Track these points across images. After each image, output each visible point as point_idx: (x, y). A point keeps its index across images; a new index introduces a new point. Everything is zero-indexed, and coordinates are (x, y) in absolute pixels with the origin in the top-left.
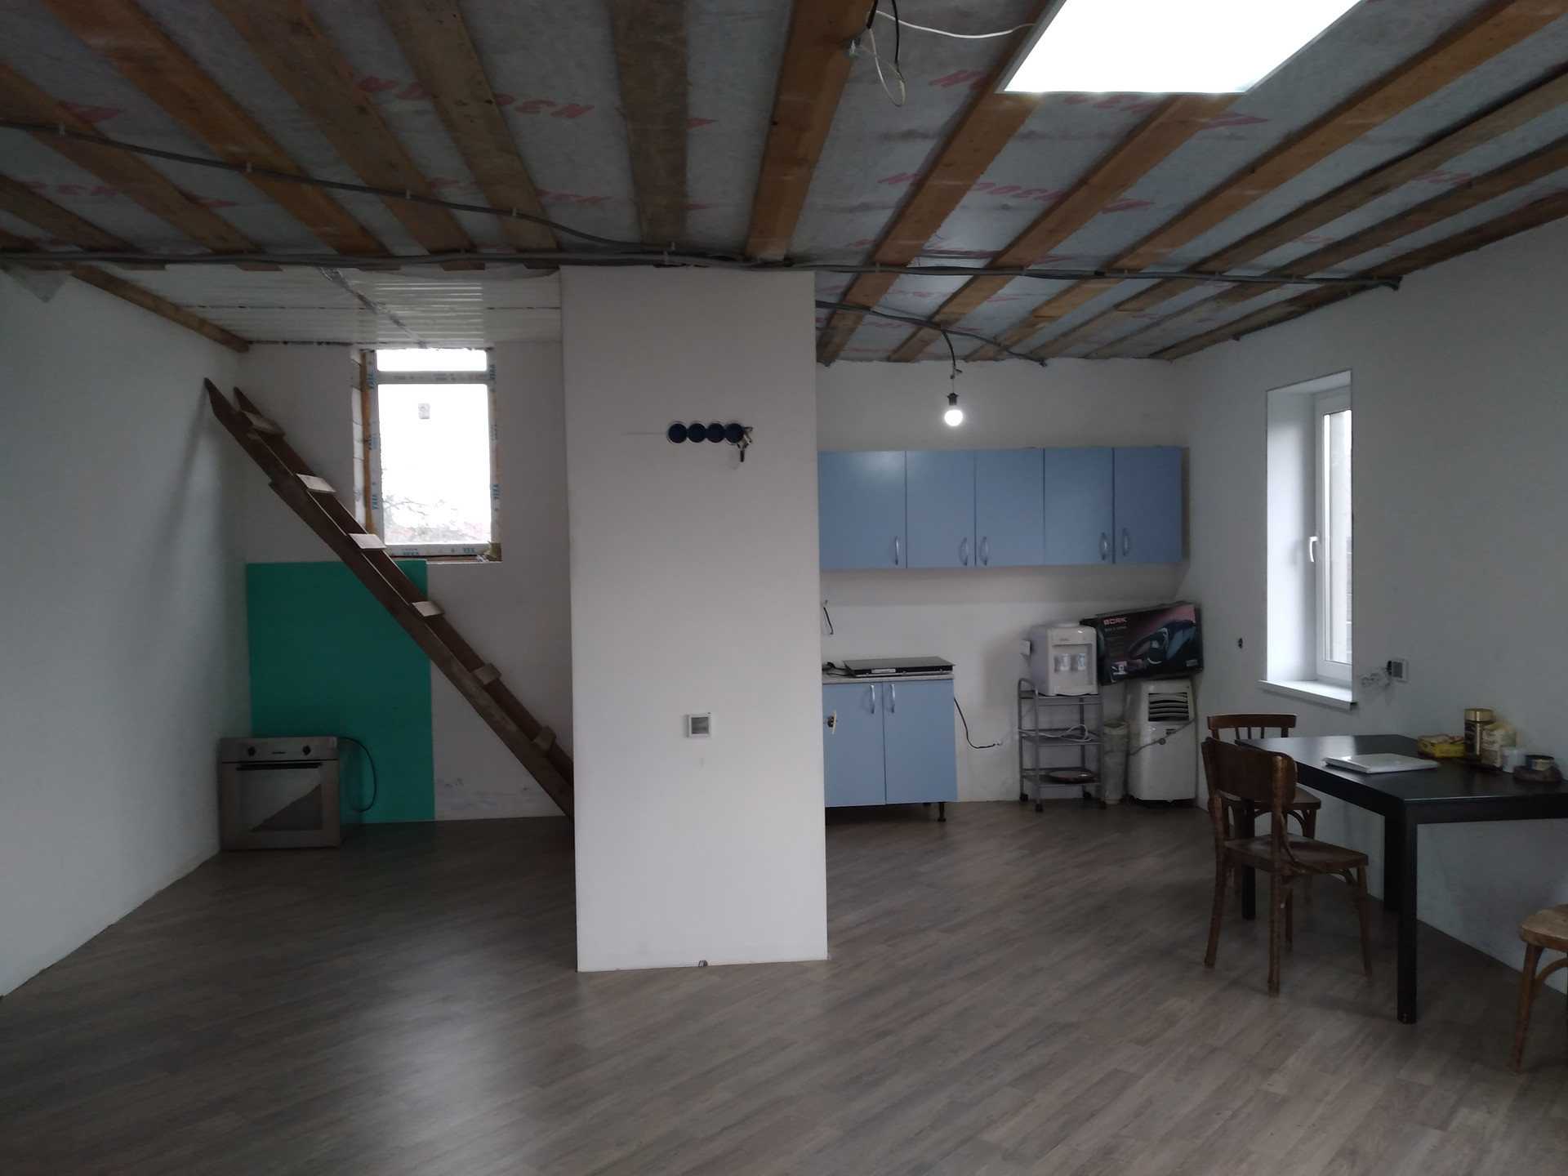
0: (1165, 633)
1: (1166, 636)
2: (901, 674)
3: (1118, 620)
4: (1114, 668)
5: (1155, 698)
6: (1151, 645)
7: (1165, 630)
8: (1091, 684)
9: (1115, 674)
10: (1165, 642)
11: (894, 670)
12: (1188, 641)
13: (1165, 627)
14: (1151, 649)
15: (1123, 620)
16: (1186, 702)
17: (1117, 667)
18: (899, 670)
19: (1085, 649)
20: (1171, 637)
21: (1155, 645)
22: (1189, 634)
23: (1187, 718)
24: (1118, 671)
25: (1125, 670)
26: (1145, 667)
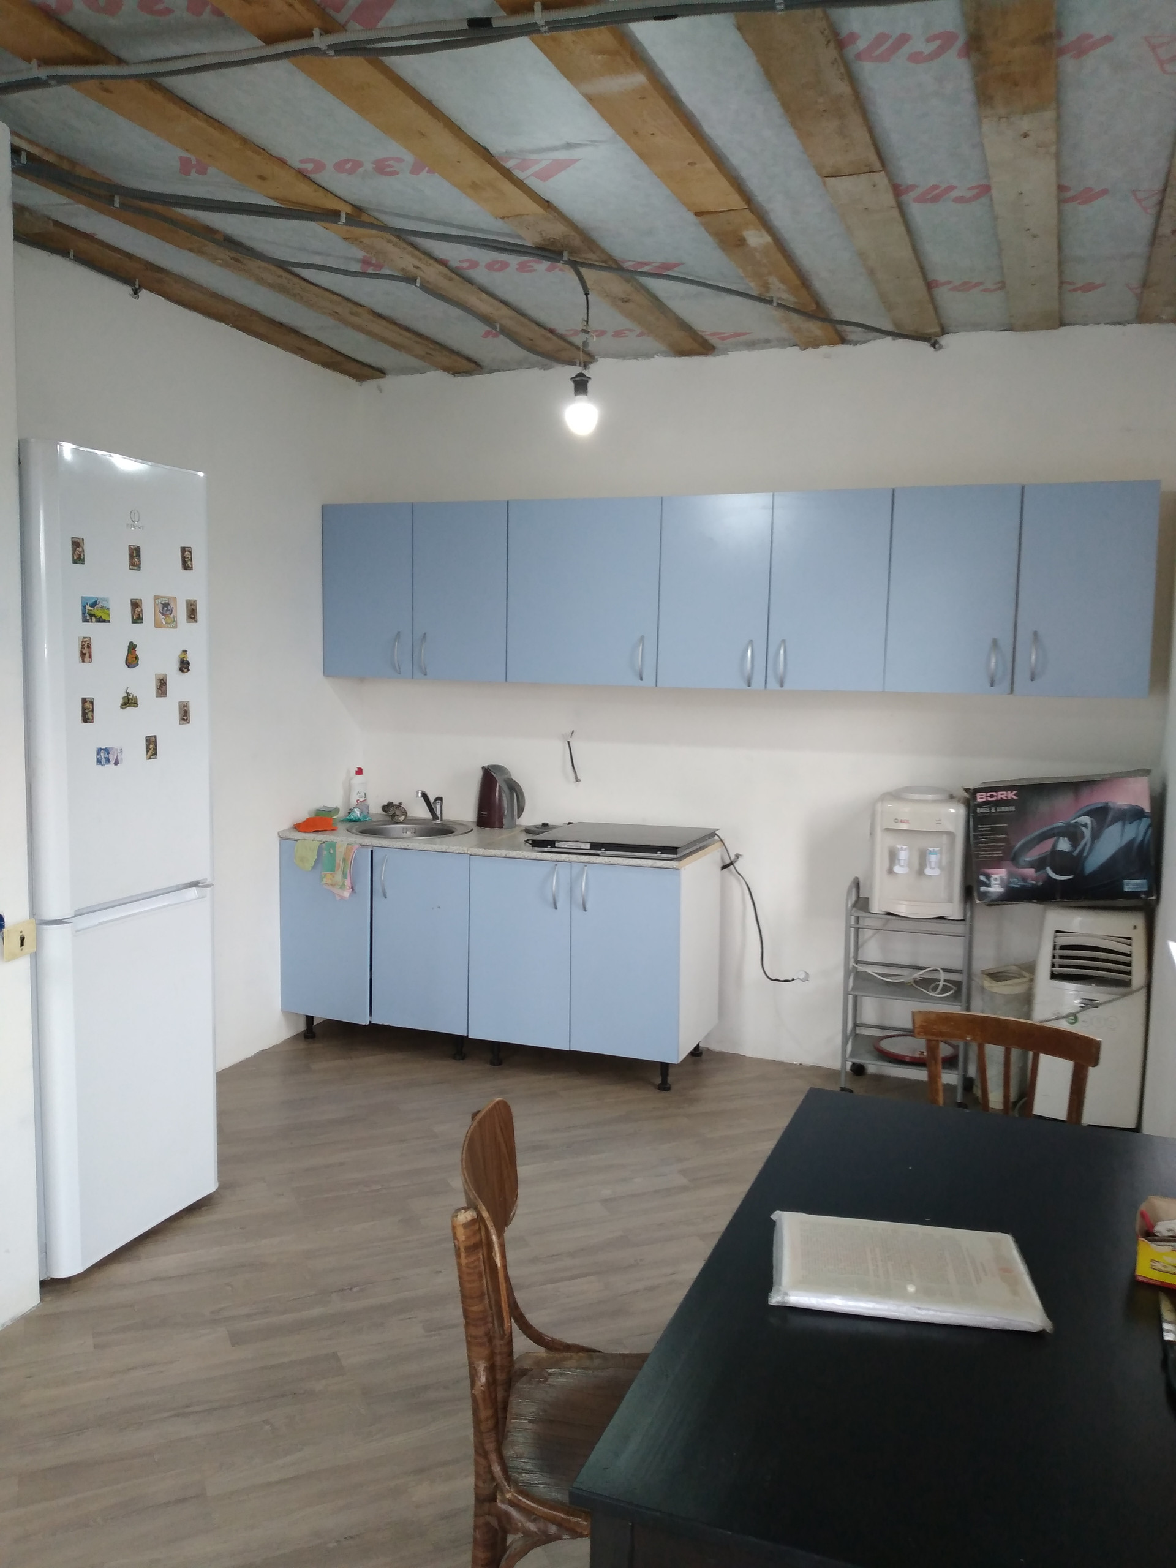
0: (1085, 826)
1: (1087, 833)
2: (599, 852)
3: (1001, 795)
4: (982, 878)
5: (1064, 940)
6: (1055, 846)
7: (1086, 819)
8: (950, 901)
9: (983, 889)
10: (1083, 842)
11: (588, 846)
12: (1131, 842)
13: (1086, 814)
14: (1054, 852)
15: (1011, 795)
16: (1129, 955)
17: (988, 876)
18: (595, 846)
19: (945, 839)
20: (1096, 835)
21: (1064, 845)
22: (1135, 831)
23: (1127, 984)
24: (989, 885)
25: (1002, 885)
26: (1040, 883)
